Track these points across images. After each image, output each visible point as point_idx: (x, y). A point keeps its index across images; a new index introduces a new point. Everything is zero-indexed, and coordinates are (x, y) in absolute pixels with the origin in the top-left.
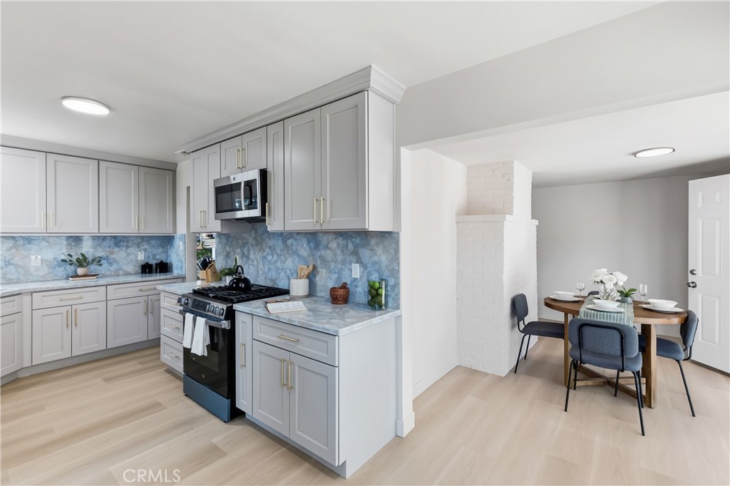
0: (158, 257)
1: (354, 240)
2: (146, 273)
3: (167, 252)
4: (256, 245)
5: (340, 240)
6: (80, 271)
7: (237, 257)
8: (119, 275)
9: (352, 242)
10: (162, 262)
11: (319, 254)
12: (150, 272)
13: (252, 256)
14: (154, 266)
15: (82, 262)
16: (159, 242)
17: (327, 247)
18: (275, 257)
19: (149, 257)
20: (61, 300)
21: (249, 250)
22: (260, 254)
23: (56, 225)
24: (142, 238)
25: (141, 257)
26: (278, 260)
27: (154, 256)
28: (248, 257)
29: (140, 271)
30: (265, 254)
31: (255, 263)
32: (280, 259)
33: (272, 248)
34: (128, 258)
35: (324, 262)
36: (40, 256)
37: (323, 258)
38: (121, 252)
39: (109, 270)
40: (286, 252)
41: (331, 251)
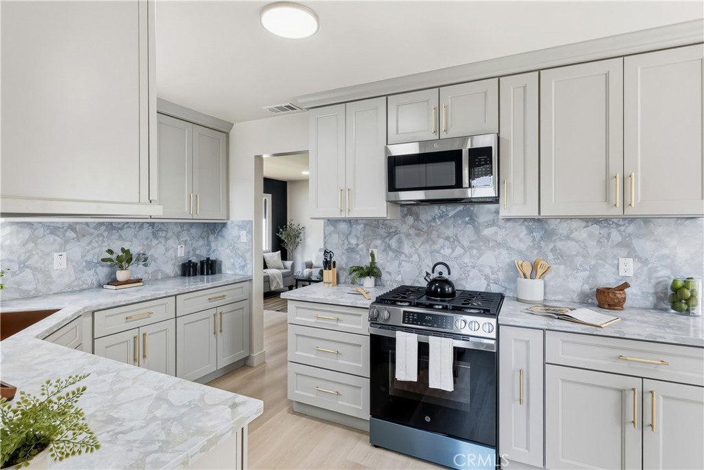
0: (198, 252)
1: (622, 228)
2: (189, 276)
4: (417, 235)
5: (595, 229)
6: (121, 275)
7: (375, 251)
9: (619, 231)
10: (207, 258)
11: (551, 246)
12: (195, 274)
13: (407, 249)
14: (199, 264)
16: (200, 231)
17: (568, 238)
18: (459, 251)
21: (400, 242)
22: (427, 246)
24: (182, 225)
25: (181, 252)
26: (464, 253)
28: (398, 252)
29: (180, 272)
30: (437, 247)
31: (415, 258)
32: (468, 253)
33: (452, 240)
34: (167, 254)
35: (561, 256)
36: (64, 254)
37: (558, 251)
38: (159, 245)
39: (146, 273)
40: (482, 244)
41: (577, 242)
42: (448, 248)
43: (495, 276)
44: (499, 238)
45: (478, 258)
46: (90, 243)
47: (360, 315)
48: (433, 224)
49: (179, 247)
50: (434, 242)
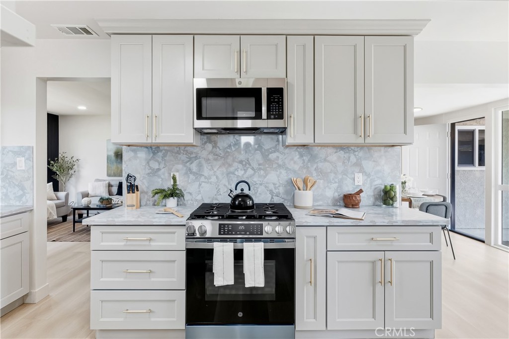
1: (356, 153)
4: (216, 160)
5: (341, 153)
9: (355, 155)
11: (315, 167)
13: (206, 172)
17: (325, 160)
18: (250, 172)
21: (200, 166)
22: (224, 169)
26: (253, 175)
28: (198, 175)
30: (232, 169)
31: (214, 179)
32: (257, 173)
33: (244, 163)
35: (321, 173)
37: (319, 170)
40: (267, 166)
41: (331, 163)
42: (241, 170)
43: (277, 191)
44: (280, 162)
45: (265, 177)
47: (174, 233)
48: (228, 150)
50: (230, 165)
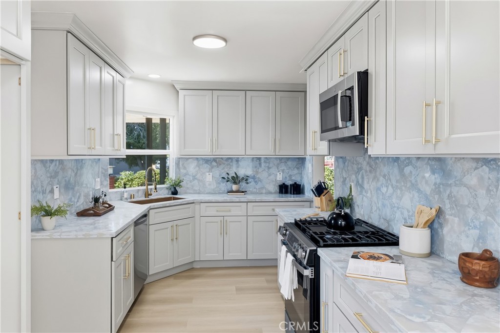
0: (293, 178)
2: (282, 193)
3: (301, 174)
4: (370, 171)
6: (235, 187)
7: (352, 184)
8: (262, 193)
10: (295, 183)
11: (448, 192)
12: (286, 192)
13: (366, 186)
14: (289, 187)
15: (235, 180)
16: (295, 163)
17: (461, 182)
18: (390, 190)
19: (286, 177)
20: (217, 211)
21: (363, 178)
22: (375, 183)
23: (218, 149)
24: (281, 159)
25: (280, 178)
26: (393, 193)
27: (290, 176)
28: (362, 187)
29: (278, 190)
30: (380, 183)
33: (387, 178)
34: (269, 178)
36: (211, 174)
38: (264, 172)
39: (255, 188)
40: (403, 184)
44: (413, 179)
45: (401, 199)
46: (224, 168)
49: (278, 173)
50: (378, 180)
